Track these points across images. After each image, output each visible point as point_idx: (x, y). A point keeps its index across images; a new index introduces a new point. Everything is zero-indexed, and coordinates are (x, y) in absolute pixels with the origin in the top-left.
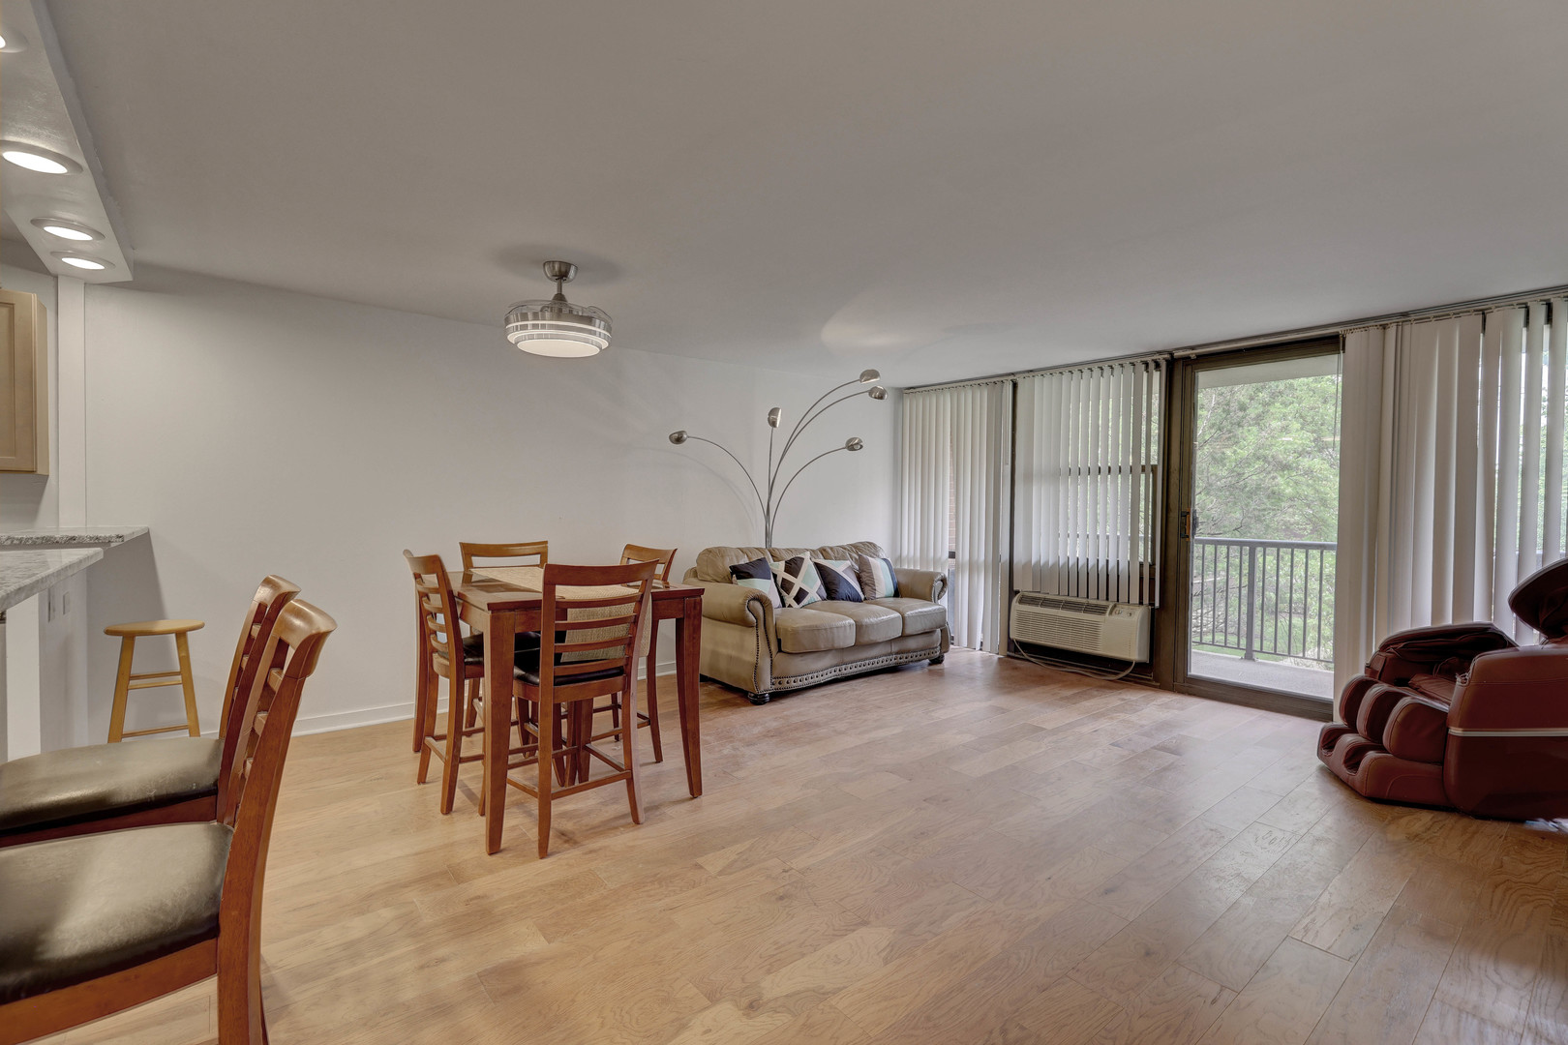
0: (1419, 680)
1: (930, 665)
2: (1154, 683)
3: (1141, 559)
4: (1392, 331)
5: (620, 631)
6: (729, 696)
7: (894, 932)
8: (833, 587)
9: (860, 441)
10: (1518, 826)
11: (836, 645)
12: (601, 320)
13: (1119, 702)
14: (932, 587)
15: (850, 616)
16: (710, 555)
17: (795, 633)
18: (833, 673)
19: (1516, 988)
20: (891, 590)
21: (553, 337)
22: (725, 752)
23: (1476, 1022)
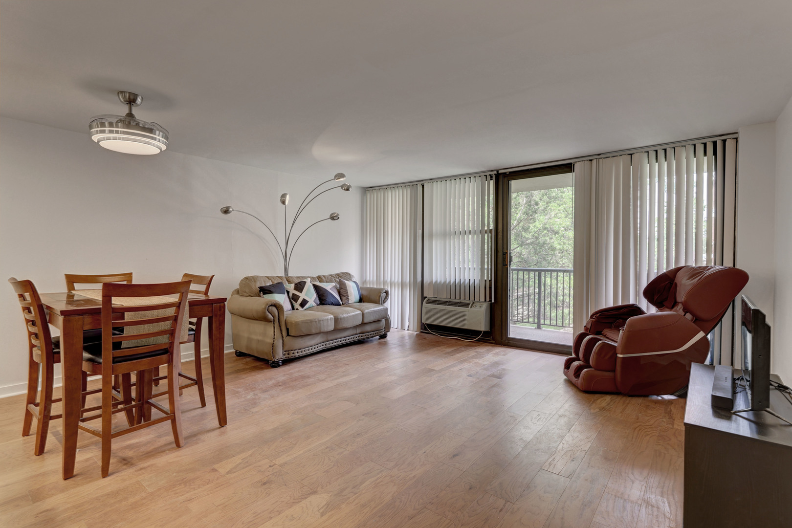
0: (607, 332)
1: (379, 339)
2: (492, 342)
3: (486, 279)
4: (594, 162)
5: (166, 325)
6: (258, 364)
7: (331, 496)
8: (324, 298)
9: (338, 215)
10: (646, 399)
11: (322, 330)
12: (160, 131)
13: (475, 354)
14: (380, 296)
15: (332, 314)
16: (247, 280)
17: (297, 324)
18: (322, 347)
19: (640, 481)
20: (358, 298)
21: (124, 139)
22: (249, 397)
23: (622, 501)
